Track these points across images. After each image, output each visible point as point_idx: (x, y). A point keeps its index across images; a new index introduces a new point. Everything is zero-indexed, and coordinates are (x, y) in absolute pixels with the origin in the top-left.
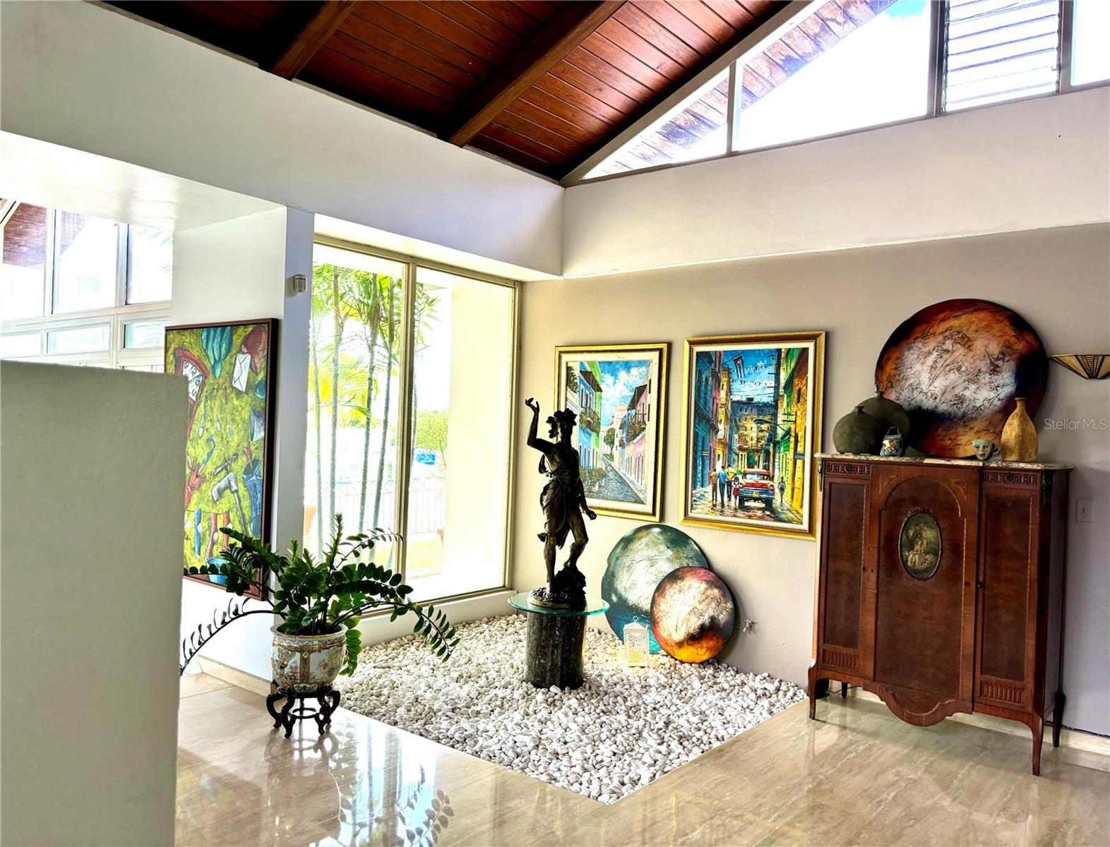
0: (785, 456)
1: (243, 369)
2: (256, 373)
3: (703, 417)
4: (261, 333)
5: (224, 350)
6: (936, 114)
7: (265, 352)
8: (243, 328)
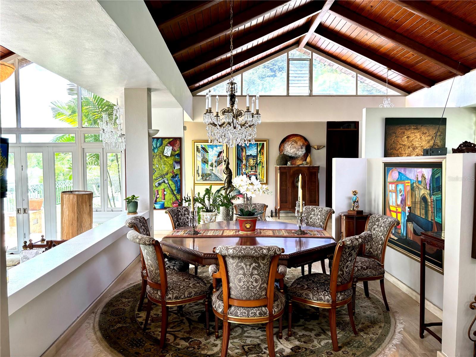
0: (260, 167)
1: (168, 150)
2: (175, 151)
3: (239, 159)
4: (177, 141)
5: (158, 145)
6: (288, 95)
7: (179, 146)
8: (168, 139)
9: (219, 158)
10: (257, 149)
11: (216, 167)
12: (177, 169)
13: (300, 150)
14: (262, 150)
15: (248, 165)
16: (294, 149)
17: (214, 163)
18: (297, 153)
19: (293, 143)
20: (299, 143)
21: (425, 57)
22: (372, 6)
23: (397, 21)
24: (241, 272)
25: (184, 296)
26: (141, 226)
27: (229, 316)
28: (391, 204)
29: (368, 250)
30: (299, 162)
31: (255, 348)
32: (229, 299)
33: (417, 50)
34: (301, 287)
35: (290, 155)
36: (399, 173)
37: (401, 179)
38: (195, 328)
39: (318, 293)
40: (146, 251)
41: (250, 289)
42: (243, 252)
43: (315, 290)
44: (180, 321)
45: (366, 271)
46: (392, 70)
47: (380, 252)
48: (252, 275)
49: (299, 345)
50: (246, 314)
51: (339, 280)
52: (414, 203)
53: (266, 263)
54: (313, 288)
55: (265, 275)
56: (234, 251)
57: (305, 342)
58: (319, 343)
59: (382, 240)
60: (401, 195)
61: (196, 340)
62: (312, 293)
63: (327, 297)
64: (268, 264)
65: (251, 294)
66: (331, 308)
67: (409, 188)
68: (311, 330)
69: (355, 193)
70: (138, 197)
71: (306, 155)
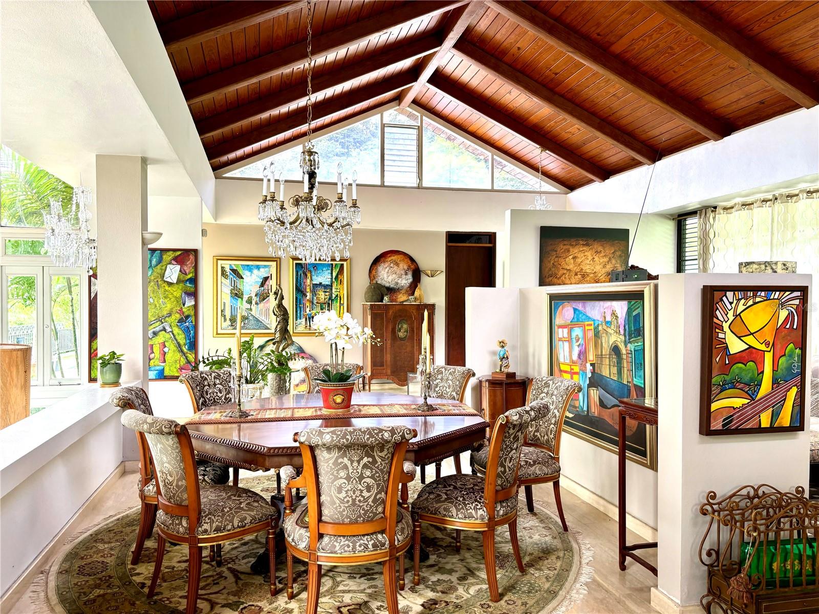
0: (336, 305)
1: (173, 272)
2: (186, 274)
3: (300, 290)
4: (189, 255)
5: (154, 262)
6: (383, 185)
7: (193, 265)
8: (172, 252)
9: (263, 288)
10: (332, 273)
11: (257, 304)
12: (188, 307)
13: (404, 276)
14: (339, 276)
15: (315, 302)
16: (394, 276)
17: (254, 297)
18: (399, 281)
19: (392, 265)
20: (401, 265)
21: (598, 134)
22: (519, 48)
23: (556, 74)
24: (343, 474)
25: (233, 525)
26: (140, 405)
27: (319, 554)
28: (562, 360)
29: (532, 434)
30: (402, 298)
31: (360, 609)
32: (320, 524)
33: (586, 123)
34: (436, 497)
35: (387, 285)
36: (575, 310)
37: (578, 320)
38: (246, 585)
39: (466, 505)
40: (159, 446)
41: (358, 503)
42: (350, 439)
43: (459, 501)
44: (217, 574)
45: (533, 468)
46: (547, 151)
47: (552, 436)
48: (361, 477)
49: (434, 598)
50: (351, 548)
51: (499, 482)
52: (600, 357)
53: (385, 455)
54: (456, 498)
55: (383, 477)
56: (333, 437)
57: (443, 592)
58: (467, 591)
59: (555, 416)
60: (579, 346)
61: (253, 605)
62: (455, 506)
63: (480, 512)
64: (388, 457)
65: (359, 511)
66: (486, 529)
67: (591, 334)
68: (450, 572)
69: (502, 344)
70: (122, 355)
71: (413, 285)
